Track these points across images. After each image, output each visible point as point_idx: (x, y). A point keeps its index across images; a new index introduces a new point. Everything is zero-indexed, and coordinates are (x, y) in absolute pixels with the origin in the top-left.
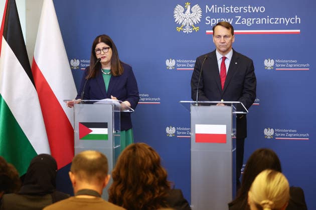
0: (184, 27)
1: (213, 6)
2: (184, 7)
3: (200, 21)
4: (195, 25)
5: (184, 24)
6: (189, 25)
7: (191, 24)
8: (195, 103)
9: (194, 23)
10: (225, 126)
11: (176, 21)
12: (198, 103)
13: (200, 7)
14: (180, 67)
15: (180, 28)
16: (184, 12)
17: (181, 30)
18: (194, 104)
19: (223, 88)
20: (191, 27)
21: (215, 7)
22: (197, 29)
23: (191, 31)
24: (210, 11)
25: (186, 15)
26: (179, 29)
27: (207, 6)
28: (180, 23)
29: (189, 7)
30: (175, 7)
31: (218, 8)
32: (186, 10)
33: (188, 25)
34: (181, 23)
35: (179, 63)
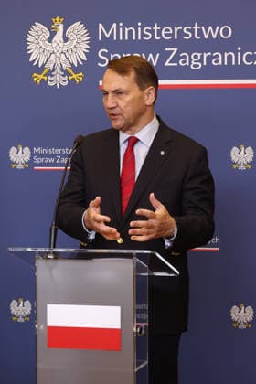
0: (50, 73)
1: (114, 25)
2: (50, 29)
3: (85, 59)
4: (75, 69)
5: (50, 66)
6: (62, 69)
7: (66, 66)
8: (48, 253)
9: (72, 64)
10: (117, 310)
11: (31, 60)
12: (54, 253)
13: (86, 27)
14: (41, 165)
15: (41, 76)
16: (50, 40)
17: (43, 79)
18: (44, 255)
19: (124, 210)
20: (66, 73)
21: (118, 27)
22: (78, 77)
23: (66, 83)
24: (108, 36)
25: (54, 45)
26: (38, 78)
27: (101, 25)
28: (40, 65)
29: (61, 28)
30: (29, 28)
31: (127, 30)
32: (53, 34)
33: (58, 69)
34: (43, 65)
35: (39, 155)
